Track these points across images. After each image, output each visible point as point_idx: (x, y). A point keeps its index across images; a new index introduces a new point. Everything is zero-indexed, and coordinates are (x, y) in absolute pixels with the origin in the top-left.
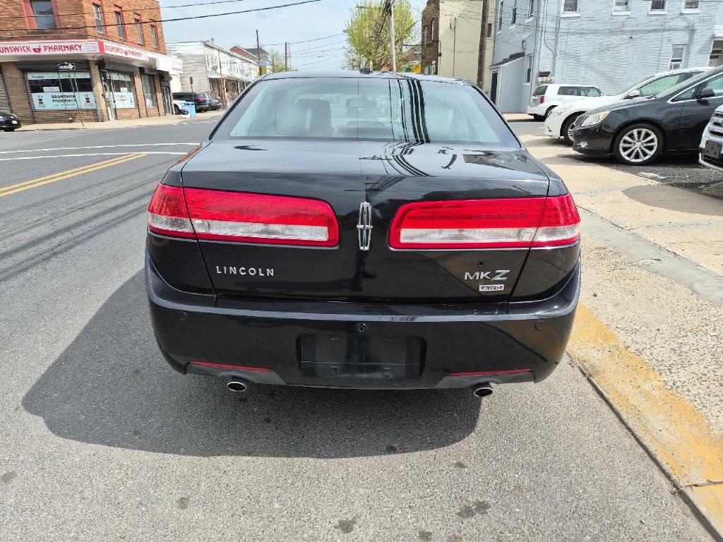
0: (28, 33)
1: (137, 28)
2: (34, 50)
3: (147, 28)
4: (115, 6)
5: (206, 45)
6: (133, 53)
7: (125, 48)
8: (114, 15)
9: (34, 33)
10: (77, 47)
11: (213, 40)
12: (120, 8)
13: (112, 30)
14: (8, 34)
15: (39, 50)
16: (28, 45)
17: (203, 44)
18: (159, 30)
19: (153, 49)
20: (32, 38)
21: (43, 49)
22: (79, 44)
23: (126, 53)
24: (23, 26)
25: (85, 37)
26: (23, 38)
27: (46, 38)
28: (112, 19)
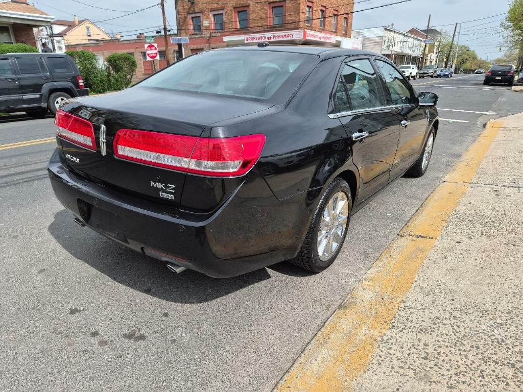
0: (268, 28)
1: (333, 20)
2: (268, 38)
3: (341, 19)
4: (322, 6)
5: (386, 29)
6: (325, 38)
7: (320, 35)
8: (320, 13)
9: (271, 28)
10: (291, 36)
11: (393, 24)
12: (325, 7)
13: (316, 23)
14: (258, 29)
15: (271, 38)
16: (265, 36)
17: (383, 28)
18: (349, 21)
19: (342, 35)
20: (268, 31)
21: (272, 38)
22: (292, 33)
23: (320, 38)
24: (266, 24)
25: (297, 28)
26: (265, 31)
27: (276, 31)
28: (318, 14)
